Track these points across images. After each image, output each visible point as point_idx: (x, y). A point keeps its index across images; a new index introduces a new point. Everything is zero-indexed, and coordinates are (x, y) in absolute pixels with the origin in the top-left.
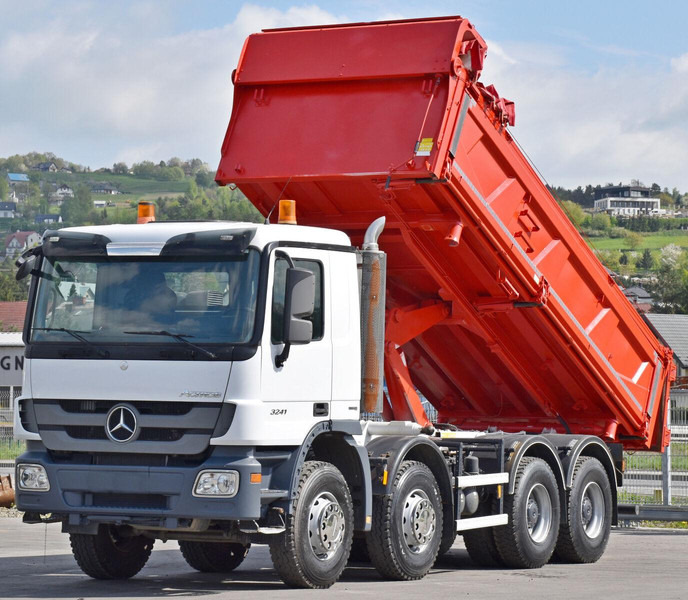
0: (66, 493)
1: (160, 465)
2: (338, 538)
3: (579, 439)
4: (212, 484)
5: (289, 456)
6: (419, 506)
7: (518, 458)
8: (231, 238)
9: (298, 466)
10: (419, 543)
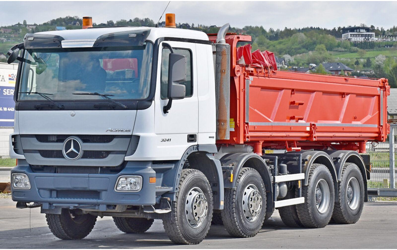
0: (41, 191)
1: (96, 173)
2: (204, 214)
3: (345, 153)
4: (126, 184)
5: (173, 166)
6: (252, 194)
7: (310, 164)
8: (135, 35)
9: (179, 172)
10: (252, 216)
